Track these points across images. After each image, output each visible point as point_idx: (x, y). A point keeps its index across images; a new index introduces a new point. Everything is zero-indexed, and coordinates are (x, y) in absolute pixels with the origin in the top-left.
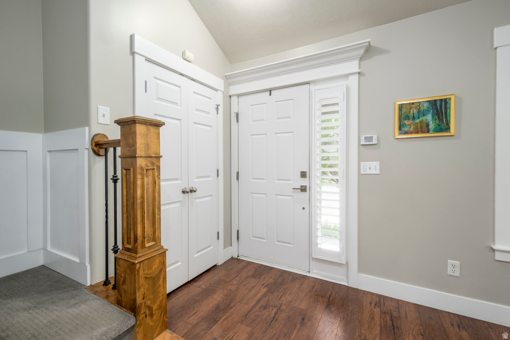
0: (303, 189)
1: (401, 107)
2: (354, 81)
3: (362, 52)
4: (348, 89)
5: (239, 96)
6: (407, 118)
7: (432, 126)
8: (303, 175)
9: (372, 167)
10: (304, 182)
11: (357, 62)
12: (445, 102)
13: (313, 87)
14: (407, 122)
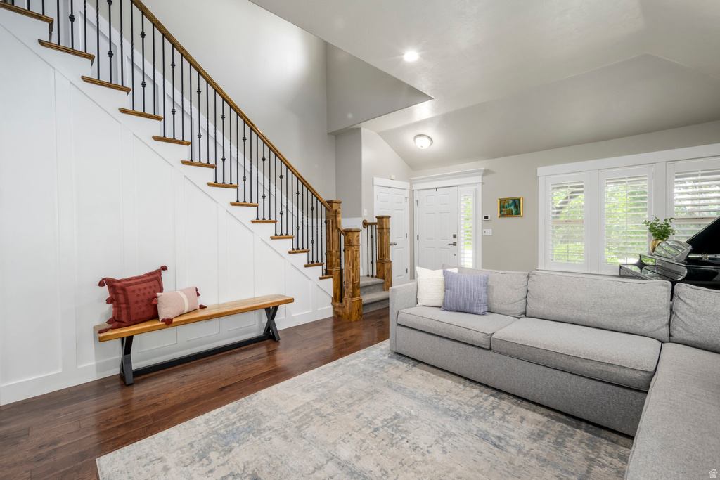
0: (455, 244)
1: (501, 201)
2: (479, 187)
3: (482, 173)
4: (476, 190)
5: (419, 190)
6: (504, 207)
7: (514, 212)
8: (455, 236)
9: (489, 232)
10: (455, 240)
11: (481, 177)
12: (519, 200)
13: (459, 188)
14: (503, 209)
